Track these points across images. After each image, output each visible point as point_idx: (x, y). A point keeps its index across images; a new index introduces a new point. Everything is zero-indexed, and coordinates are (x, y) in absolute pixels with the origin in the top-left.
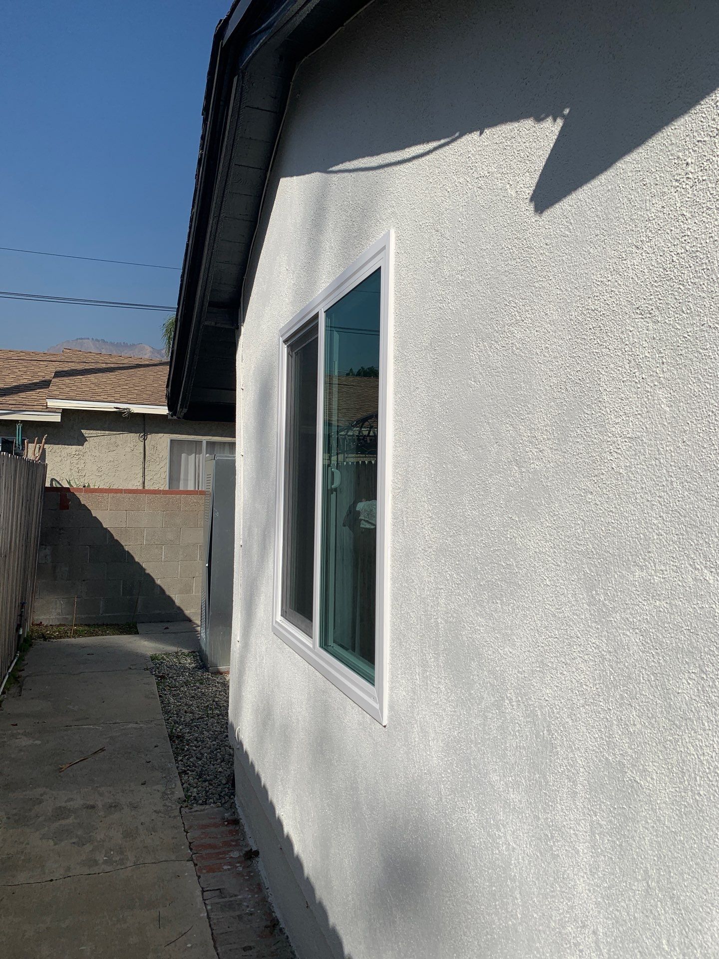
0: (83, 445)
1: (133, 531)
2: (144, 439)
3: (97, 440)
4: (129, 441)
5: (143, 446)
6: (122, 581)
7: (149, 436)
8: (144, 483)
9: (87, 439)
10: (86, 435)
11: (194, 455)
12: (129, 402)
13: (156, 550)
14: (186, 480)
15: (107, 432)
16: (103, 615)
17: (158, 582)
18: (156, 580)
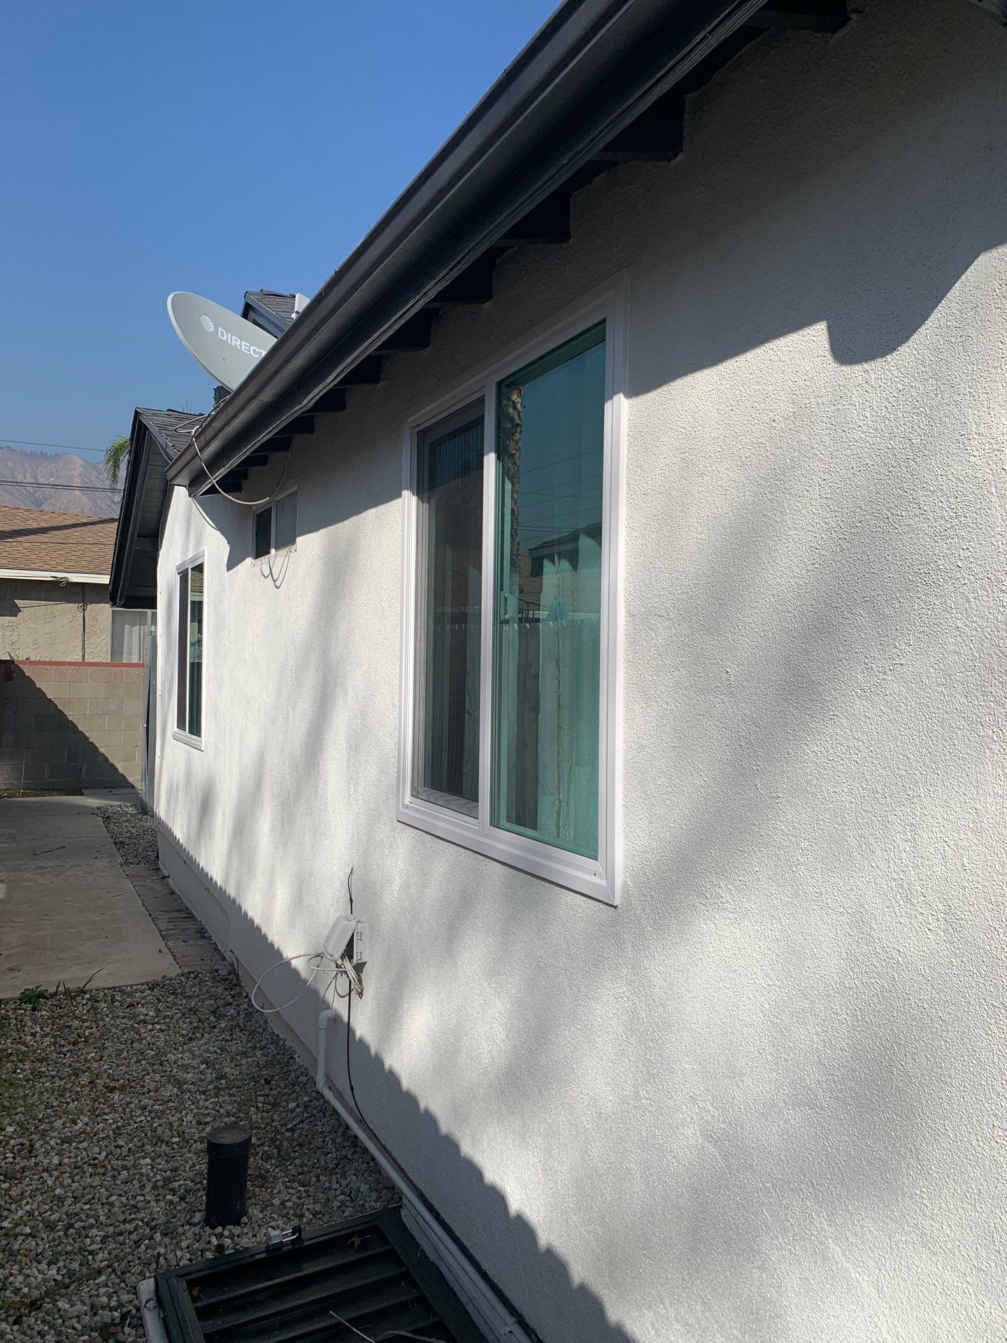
0: (16, 616)
1: (77, 702)
2: (83, 609)
3: (31, 610)
4: (68, 611)
5: (82, 616)
6: (66, 749)
7: (89, 606)
8: (84, 656)
9: (22, 609)
10: (20, 606)
11: (138, 626)
12: (67, 570)
13: (99, 720)
14: (130, 653)
15: (43, 602)
16: (49, 780)
17: (102, 750)
18: (99, 748)
